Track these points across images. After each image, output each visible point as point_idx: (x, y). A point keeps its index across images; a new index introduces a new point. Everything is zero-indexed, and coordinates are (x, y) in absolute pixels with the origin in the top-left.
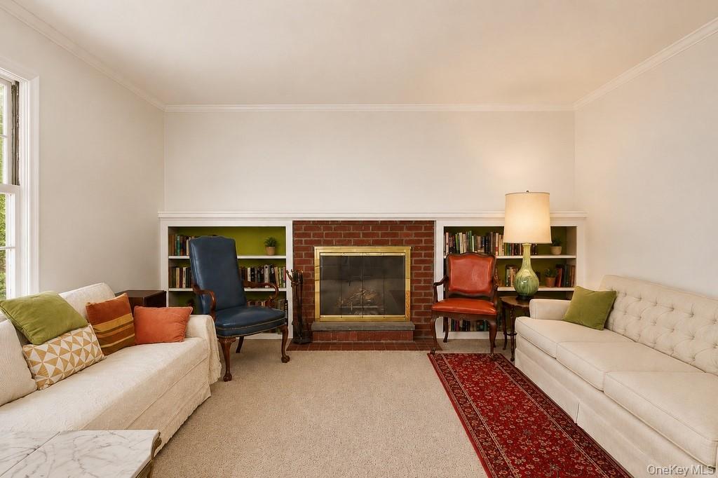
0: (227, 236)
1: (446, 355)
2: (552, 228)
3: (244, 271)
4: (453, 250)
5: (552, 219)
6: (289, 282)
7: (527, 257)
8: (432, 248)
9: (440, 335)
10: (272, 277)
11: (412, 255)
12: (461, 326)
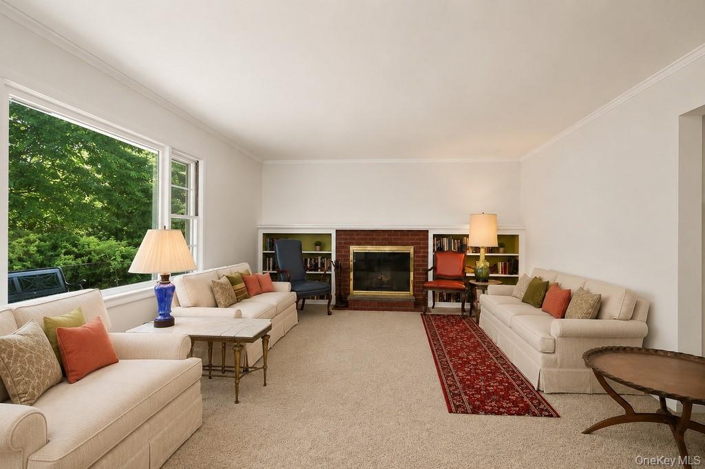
0: (297, 239)
1: (432, 315)
2: (499, 236)
3: (306, 260)
4: (439, 250)
6: (333, 268)
7: (482, 254)
8: (427, 248)
9: (430, 304)
10: (323, 264)
11: (414, 252)
12: (445, 299)
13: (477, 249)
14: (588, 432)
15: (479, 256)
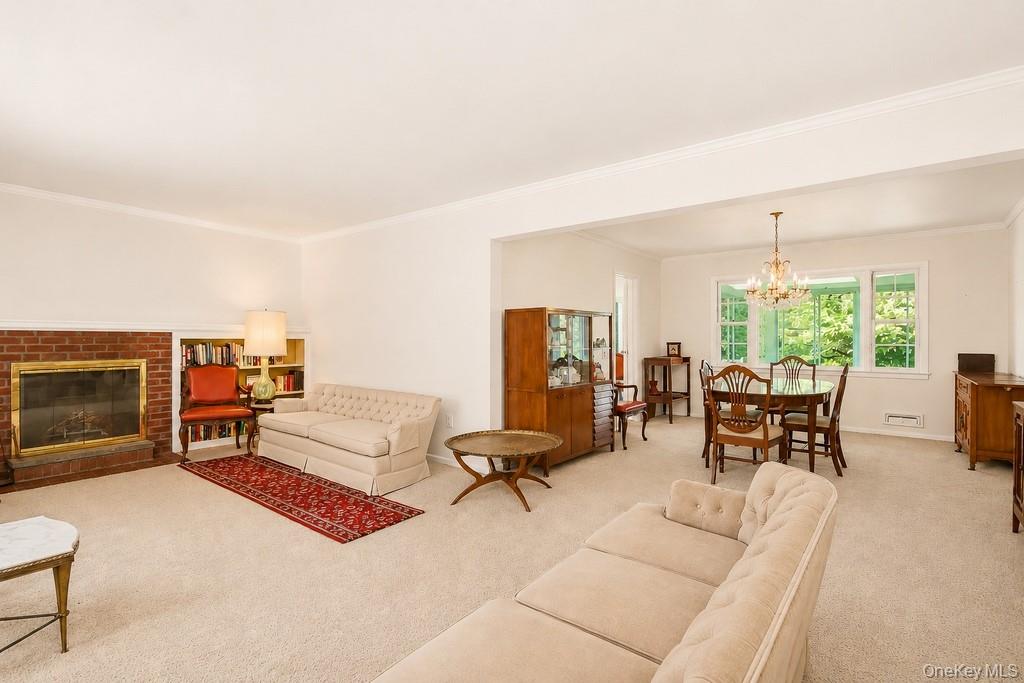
2: (288, 341)
5: (288, 333)
7: (264, 366)
8: (170, 361)
9: (177, 448)
11: (148, 369)
12: (203, 436)
14: (455, 503)
15: (260, 369)
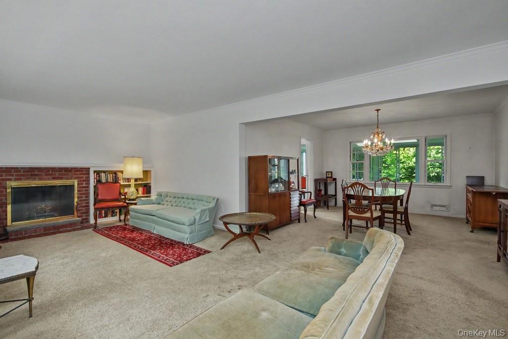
2: (143, 171)
4: (98, 181)
5: (143, 167)
8: (89, 180)
9: (92, 221)
11: (78, 184)
12: (104, 216)
13: (129, 180)
15: (130, 184)
